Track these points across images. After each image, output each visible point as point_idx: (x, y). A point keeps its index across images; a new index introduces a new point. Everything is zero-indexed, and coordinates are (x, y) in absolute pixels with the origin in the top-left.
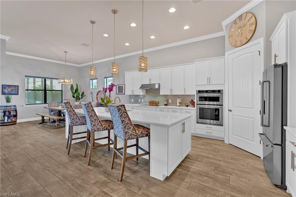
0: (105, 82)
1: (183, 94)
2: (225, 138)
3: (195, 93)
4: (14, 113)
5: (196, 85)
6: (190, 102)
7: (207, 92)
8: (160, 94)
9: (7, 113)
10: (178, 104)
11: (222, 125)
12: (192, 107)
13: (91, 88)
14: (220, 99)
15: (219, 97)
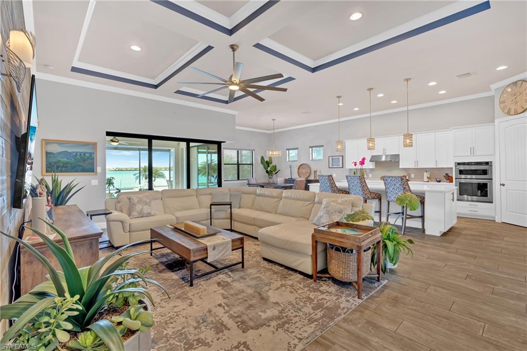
0: (311, 152)
1: (434, 166)
2: (496, 217)
3: (453, 166)
5: (454, 157)
6: (444, 176)
7: (468, 164)
8: (400, 167)
10: (426, 179)
11: (492, 202)
12: (447, 182)
13: (288, 160)
14: (489, 172)
15: (486, 170)
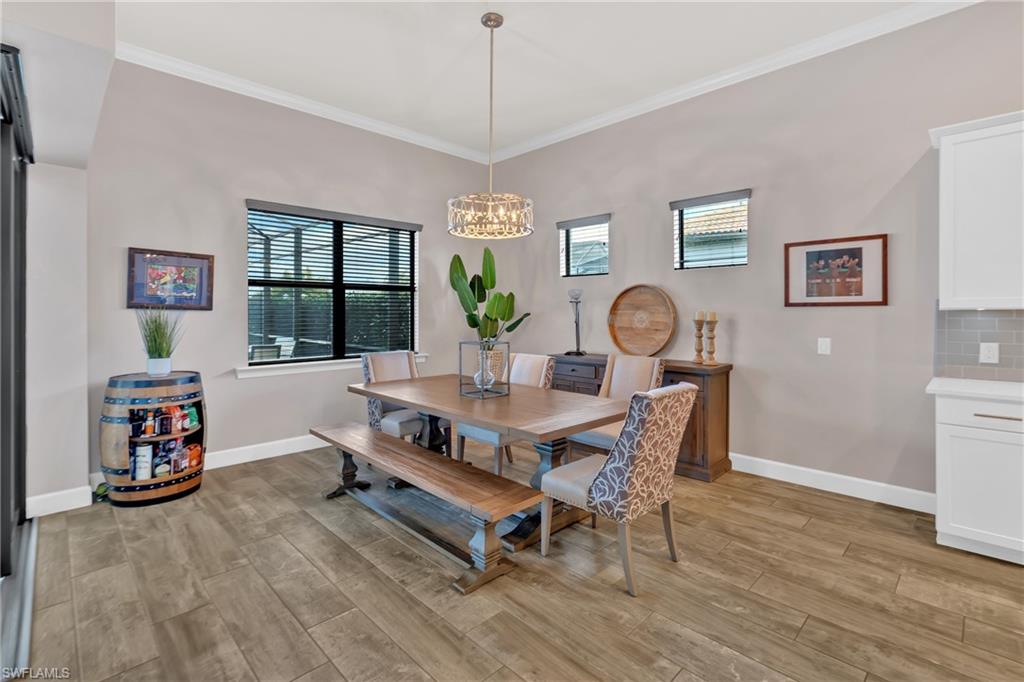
4: (187, 423)
9: (150, 422)
